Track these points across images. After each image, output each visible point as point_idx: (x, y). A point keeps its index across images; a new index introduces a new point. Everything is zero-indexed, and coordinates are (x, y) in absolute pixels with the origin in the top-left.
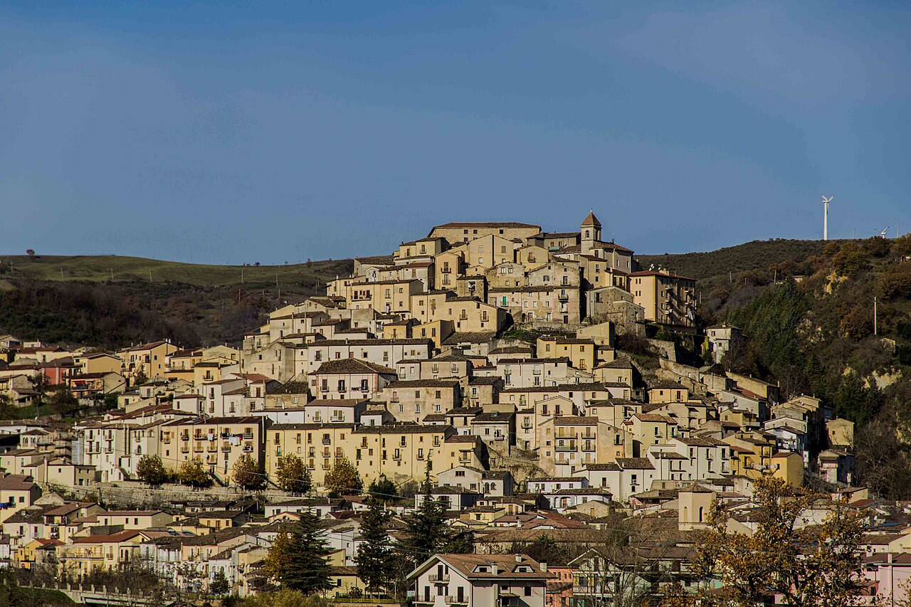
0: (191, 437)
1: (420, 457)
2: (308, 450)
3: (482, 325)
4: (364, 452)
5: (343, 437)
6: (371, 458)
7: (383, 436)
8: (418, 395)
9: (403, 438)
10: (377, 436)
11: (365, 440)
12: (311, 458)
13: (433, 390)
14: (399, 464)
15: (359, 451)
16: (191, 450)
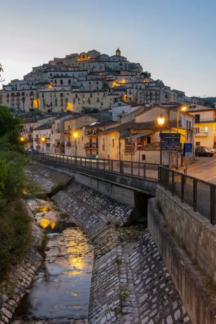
0: (10, 96)
1: (98, 101)
2: (55, 99)
3: (100, 69)
4: (77, 100)
5: (68, 94)
6: (79, 102)
7: (84, 94)
8: (90, 83)
9: (91, 94)
10: (81, 94)
11: (76, 95)
12: (56, 102)
13: (95, 82)
14: (90, 104)
15: (74, 99)
16: (10, 100)
